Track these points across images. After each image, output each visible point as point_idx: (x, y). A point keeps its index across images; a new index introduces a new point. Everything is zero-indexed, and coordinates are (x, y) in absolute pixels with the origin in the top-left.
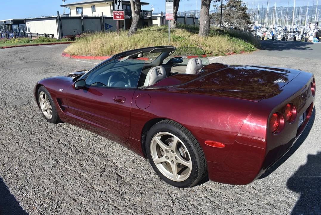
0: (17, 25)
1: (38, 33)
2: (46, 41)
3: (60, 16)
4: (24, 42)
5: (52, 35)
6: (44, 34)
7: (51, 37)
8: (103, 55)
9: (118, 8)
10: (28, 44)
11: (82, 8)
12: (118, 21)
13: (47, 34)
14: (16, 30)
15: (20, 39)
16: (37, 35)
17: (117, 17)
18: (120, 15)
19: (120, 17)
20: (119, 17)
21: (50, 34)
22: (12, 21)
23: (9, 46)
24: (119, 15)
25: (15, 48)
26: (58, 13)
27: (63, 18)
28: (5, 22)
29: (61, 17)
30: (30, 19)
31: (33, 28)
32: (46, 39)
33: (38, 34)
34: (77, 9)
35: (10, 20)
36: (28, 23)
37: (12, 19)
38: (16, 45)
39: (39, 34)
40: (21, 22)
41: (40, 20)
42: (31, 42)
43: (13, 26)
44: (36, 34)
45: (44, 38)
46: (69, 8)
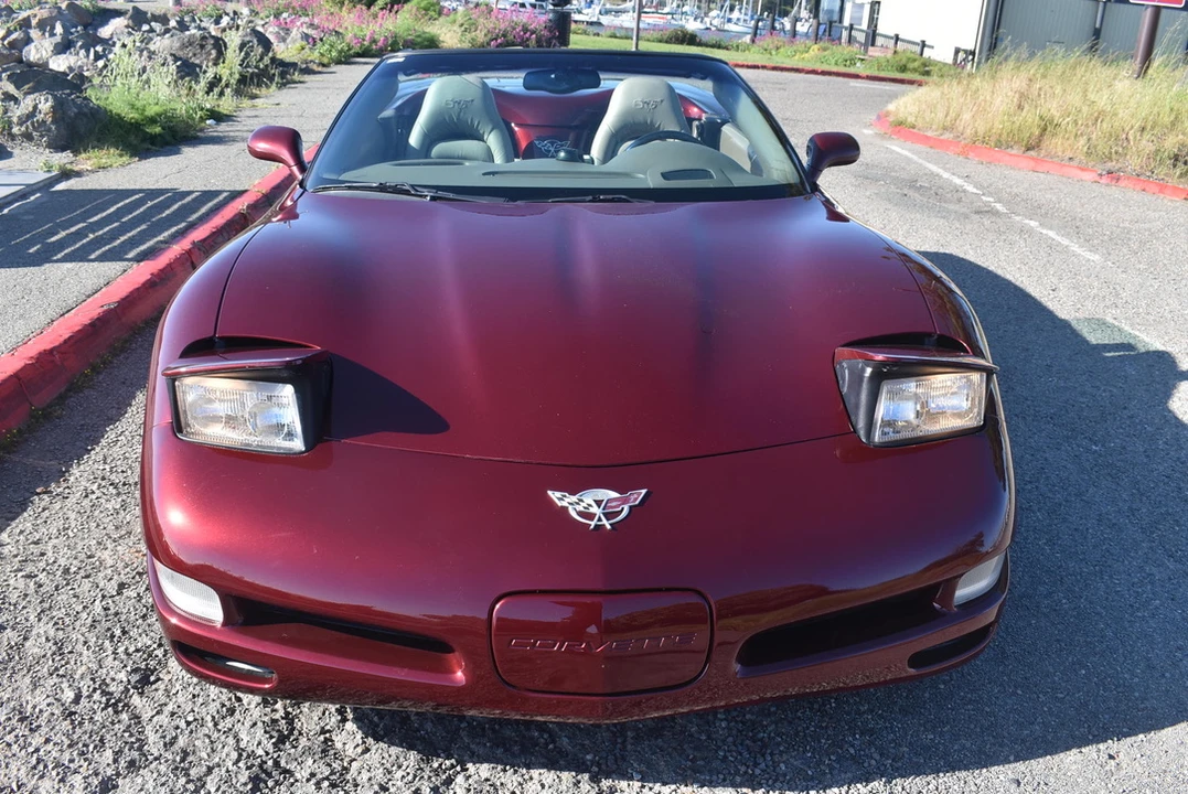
1: (897, 36)
2: (915, 70)
4: (833, 62)
6: (918, 40)
8: (999, 143)
10: (852, 70)
12: (1149, 10)
13: (929, 42)
14: (830, 11)
15: (825, 49)
16: (893, 41)
23: (746, 63)
25: (765, 71)
33: (897, 38)
38: (771, 65)
39: (903, 41)
42: (858, 64)
44: (892, 38)
45: (908, 58)
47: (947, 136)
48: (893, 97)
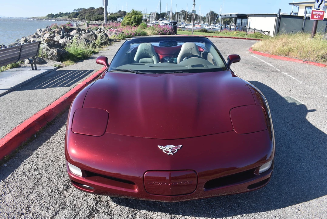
0: (241, 19)
2: (259, 37)
3: (281, 13)
4: (240, 35)
5: (268, 32)
6: (260, 30)
7: (266, 34)
8: (279, 54)
9: (319, 7)
10: (244, 37)
11: (311, 7)
12: (315, 21)
13: (263, 30)
14: (239, 24)
15: (238, 33)
16: (254, 30)
17: (315, 17)
18: (320, 15)
19: (319, 17)
20: (317, 17)
21: (266, 31)
22: (236, 15)
24: (318, 15)
25: (223, 38)
26: (280, 10)
27: (284, 16)
28: (231, 15)
29: (282, 15)
30: (253, 15)
31: (254, 23)
32: (260, 35)
34: (306, 9)
35: (235, 13)
36: (250, 18)
37: (237, 13)
38: (225, 37)
39: (256, 30)
40: (244, 17)
41: (263, 16)
42: (246, 36)
43: (238, 19)
45: (258, 34)
46: (298, 6)
47: (266, 53)
48: (253, 43)
